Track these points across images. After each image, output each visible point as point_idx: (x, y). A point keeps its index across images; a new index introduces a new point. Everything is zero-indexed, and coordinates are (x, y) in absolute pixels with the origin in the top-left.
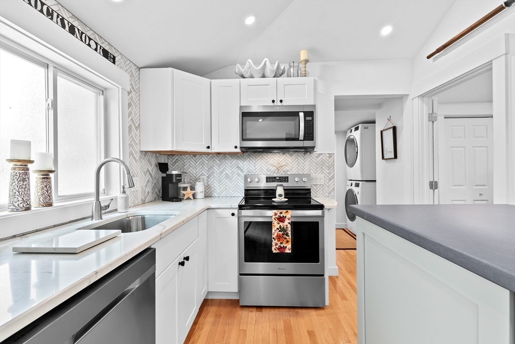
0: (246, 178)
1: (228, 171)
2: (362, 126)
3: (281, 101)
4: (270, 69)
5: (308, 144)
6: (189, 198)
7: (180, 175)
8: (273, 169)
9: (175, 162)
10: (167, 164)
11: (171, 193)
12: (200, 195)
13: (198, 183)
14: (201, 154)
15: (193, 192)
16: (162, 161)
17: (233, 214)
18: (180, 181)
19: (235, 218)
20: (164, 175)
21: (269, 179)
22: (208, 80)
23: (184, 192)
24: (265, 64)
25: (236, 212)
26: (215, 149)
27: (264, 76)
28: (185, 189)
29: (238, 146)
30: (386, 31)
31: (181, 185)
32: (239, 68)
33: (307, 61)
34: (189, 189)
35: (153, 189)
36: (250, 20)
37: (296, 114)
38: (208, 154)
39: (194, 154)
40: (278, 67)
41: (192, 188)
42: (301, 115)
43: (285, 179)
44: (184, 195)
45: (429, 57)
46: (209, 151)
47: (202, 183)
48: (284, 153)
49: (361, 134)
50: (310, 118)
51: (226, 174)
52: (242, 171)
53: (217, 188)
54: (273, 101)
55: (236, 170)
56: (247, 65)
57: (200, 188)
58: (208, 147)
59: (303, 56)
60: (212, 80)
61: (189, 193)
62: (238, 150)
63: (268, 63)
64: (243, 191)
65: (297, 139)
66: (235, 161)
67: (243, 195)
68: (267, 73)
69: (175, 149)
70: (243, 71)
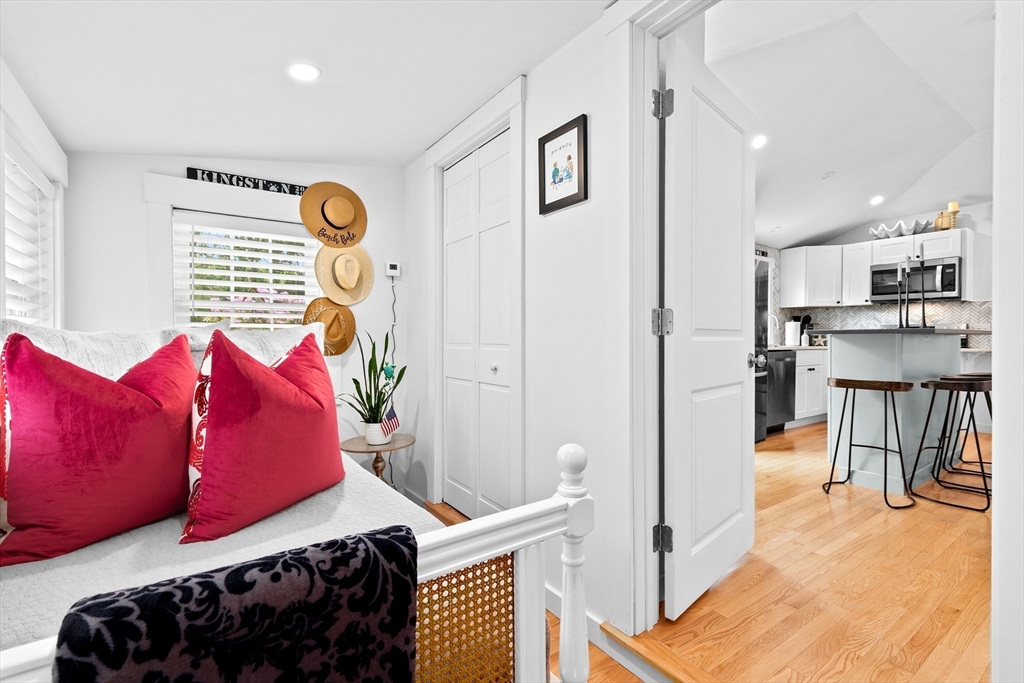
3: (918, 257)
4: (907, 227)
5: (947, 294)
6: (820, 345)
8: (919, 319)
14: (834, 308)
15: (825, 340)
22: (839, 247)
23: (816, 340)
24: (900, 225)
26: (846, 302)
27: (902, 235)
28: (817, 337)
29: (869, 300)
32: (873, 230)
33: (955, 213)
34: (821, 337)
36: (877, 200)
37: (934, 268)
38: (839, 307)
39: (827, 308)
40: (917, 224)
42: (939, 268)
46: (840, 305)
50: (951, 271)
54: (909, 258)
55: (872, 321)
56: (880, 228)
58: (839, 302)
59: (951, 207)
60: (844, 246)
61: (820, 340)
62: (870, 303)
63: (903, 225)
65: (935, 291)
66: (871, 313)
68: (904, 232)
69: (807, 305)
70: (876, 233)
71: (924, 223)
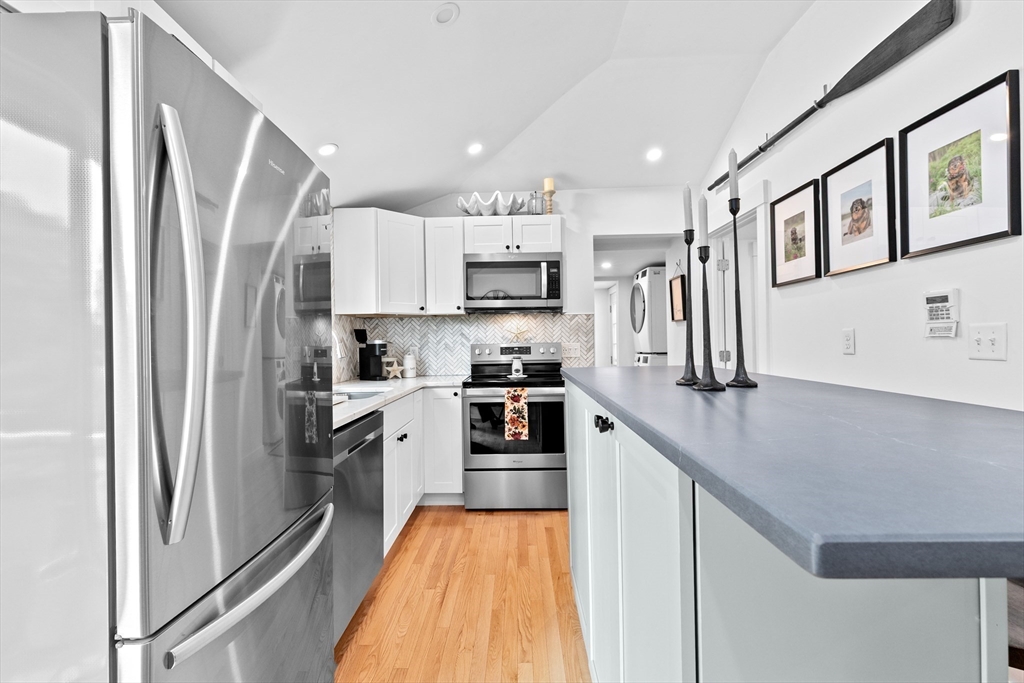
0: (473, 348)
1: (448, 340)
2: (650, 270)
3: (518, 247)
4: (503, 203)
5: (552, 303)
6: (396, 377)
7: (384, 346)
8: (512, 336)
9: (375, 328)
10: (365, 331)
11: (373, 370)
12: (410, 373)
13: (407, 356)
14: (412, 317)
15: (401, 368)
16: (358, 328)
17: (456, 394)
18: (385, 353)
19: (458, 400)
20: (364, 346)
21: (505, 351)
22: (419, 220)
23: (389, 369)
24: (496, 199)
25: (459, 391)
26: (431, 310)
27: (495, 214)
28: (390, 364)
29: (462, 306)
30: (654, 155)
31: (385, 359)
32: (461, 201)
33: (552, 193)
34: (395, 363)
35: (349, 364)
36: (475, 149)
37: (537, 265)
38: (421, 317)
39: (401, 317)
40: (514, 201)
41: (400, 364)
42: (544, 265)
43: (526, 350)
44: (389, 373)
45: (710, 189)
46: (423, 313)
47: (412, 356)
48: (525, 315)
49: (650, 282)
50: (555, 270)
51: (446, 345)
52: (469, 340)
53: (433, 363)
54: (508, 247)
55: (459, 338)
56: (473, 198)
57: (410, 363)
58: (422, 309)
59: (548, 185)
60: (427, 219)
61: (395, 370)
62: (462, 312)
63: (500, 198)
64: (470, 367)
65: (540, 298)
66: (457, 326)
67: (470, 373)
68: (500, 209)
69: (380, 312)
70: (467, 206)
71: (520, 201)
